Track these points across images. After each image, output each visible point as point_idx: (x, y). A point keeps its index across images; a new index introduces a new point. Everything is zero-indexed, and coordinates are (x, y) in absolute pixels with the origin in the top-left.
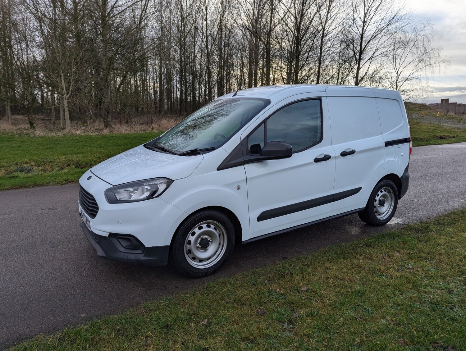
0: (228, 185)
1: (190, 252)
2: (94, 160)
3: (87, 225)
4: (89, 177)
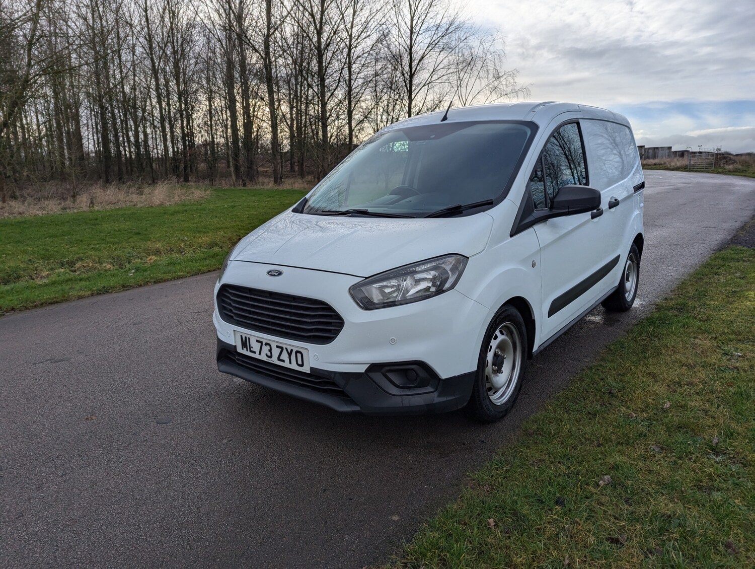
0: (524, 261)
1: (487, 379)
2: (22, 266)
3: (283, 361)
4: (271, 271)
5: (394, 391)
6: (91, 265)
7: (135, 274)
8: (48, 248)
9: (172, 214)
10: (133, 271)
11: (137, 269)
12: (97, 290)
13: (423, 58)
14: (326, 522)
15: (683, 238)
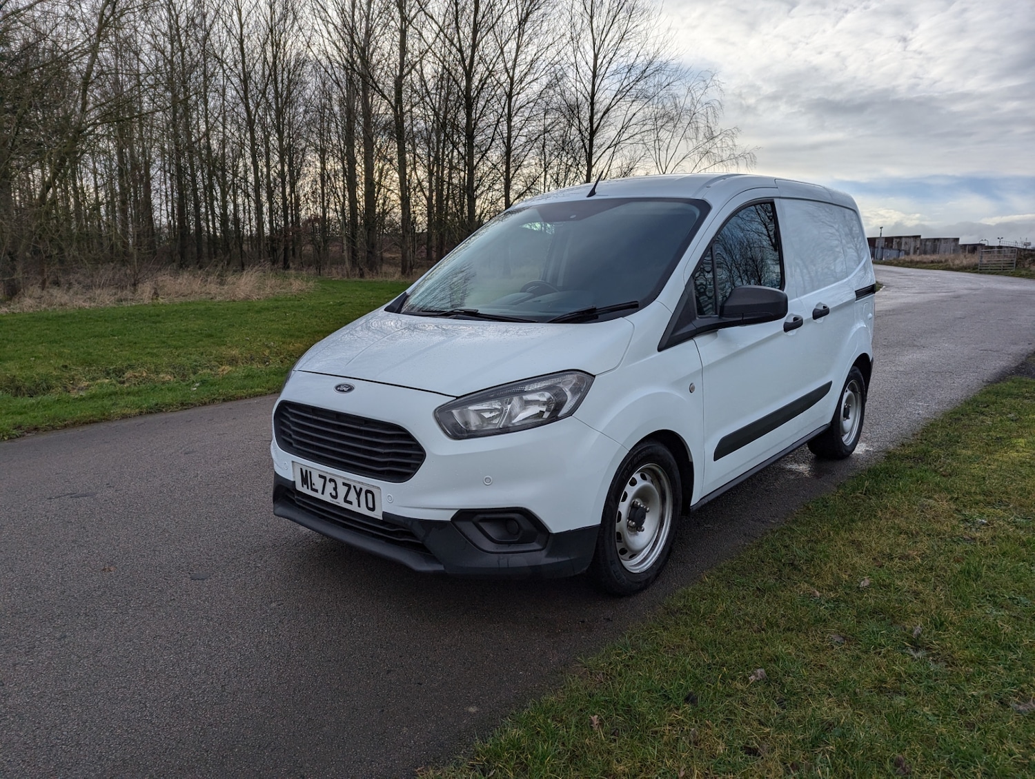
0: (677, 384)
1: (619, 536)
2: (54, 373)
3: (351, 503)
4: (339, 386)
5: (488, 545)
6: (145, 374)
7: (201, 388)
8: (91, 351)
9: (258, 312)
10: (197, 385)
11: (203, 382)
12: (148, 407)
13: (608, 110)
14: (383, 711)
15: (949, 364)
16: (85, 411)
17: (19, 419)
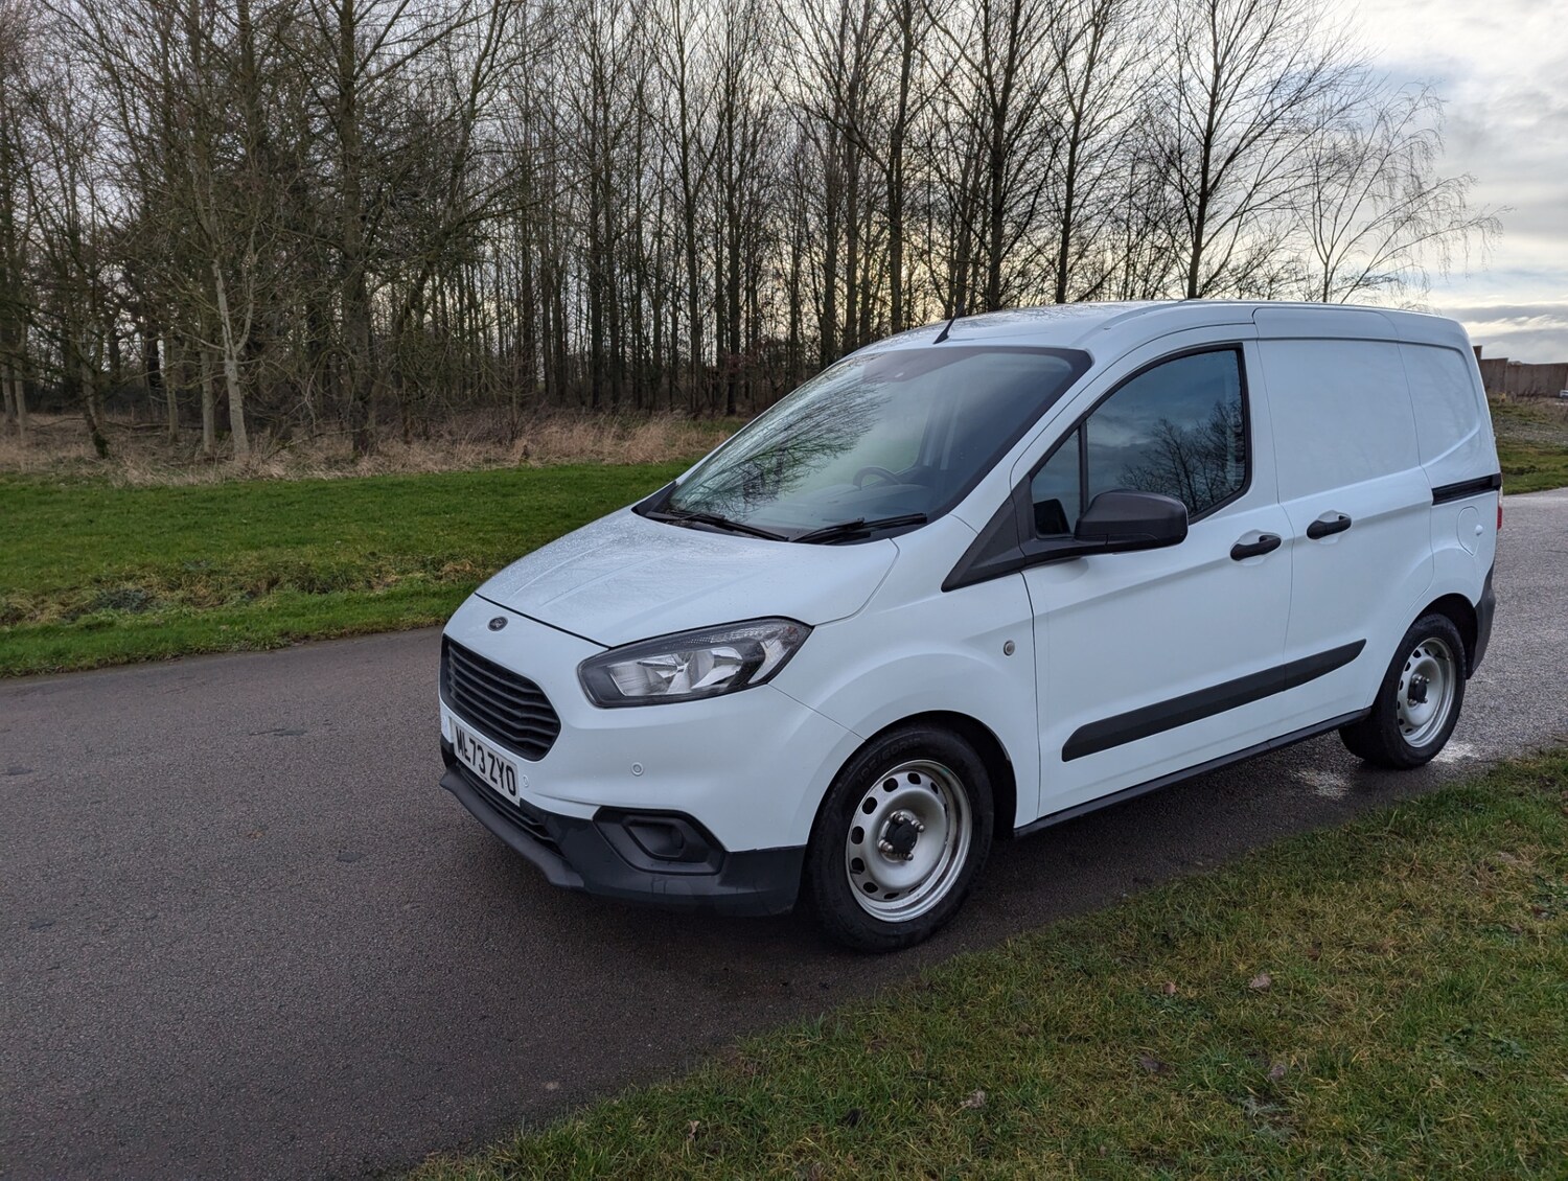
0: (978, 641)
1: (859, 865)
2: (358, 562)
4: (495, 620)
5: (642, 861)
6: (468, 568)
8: (411, 533)
13: (1233, 156)
16: (374, 615)
17: (291, 622)
